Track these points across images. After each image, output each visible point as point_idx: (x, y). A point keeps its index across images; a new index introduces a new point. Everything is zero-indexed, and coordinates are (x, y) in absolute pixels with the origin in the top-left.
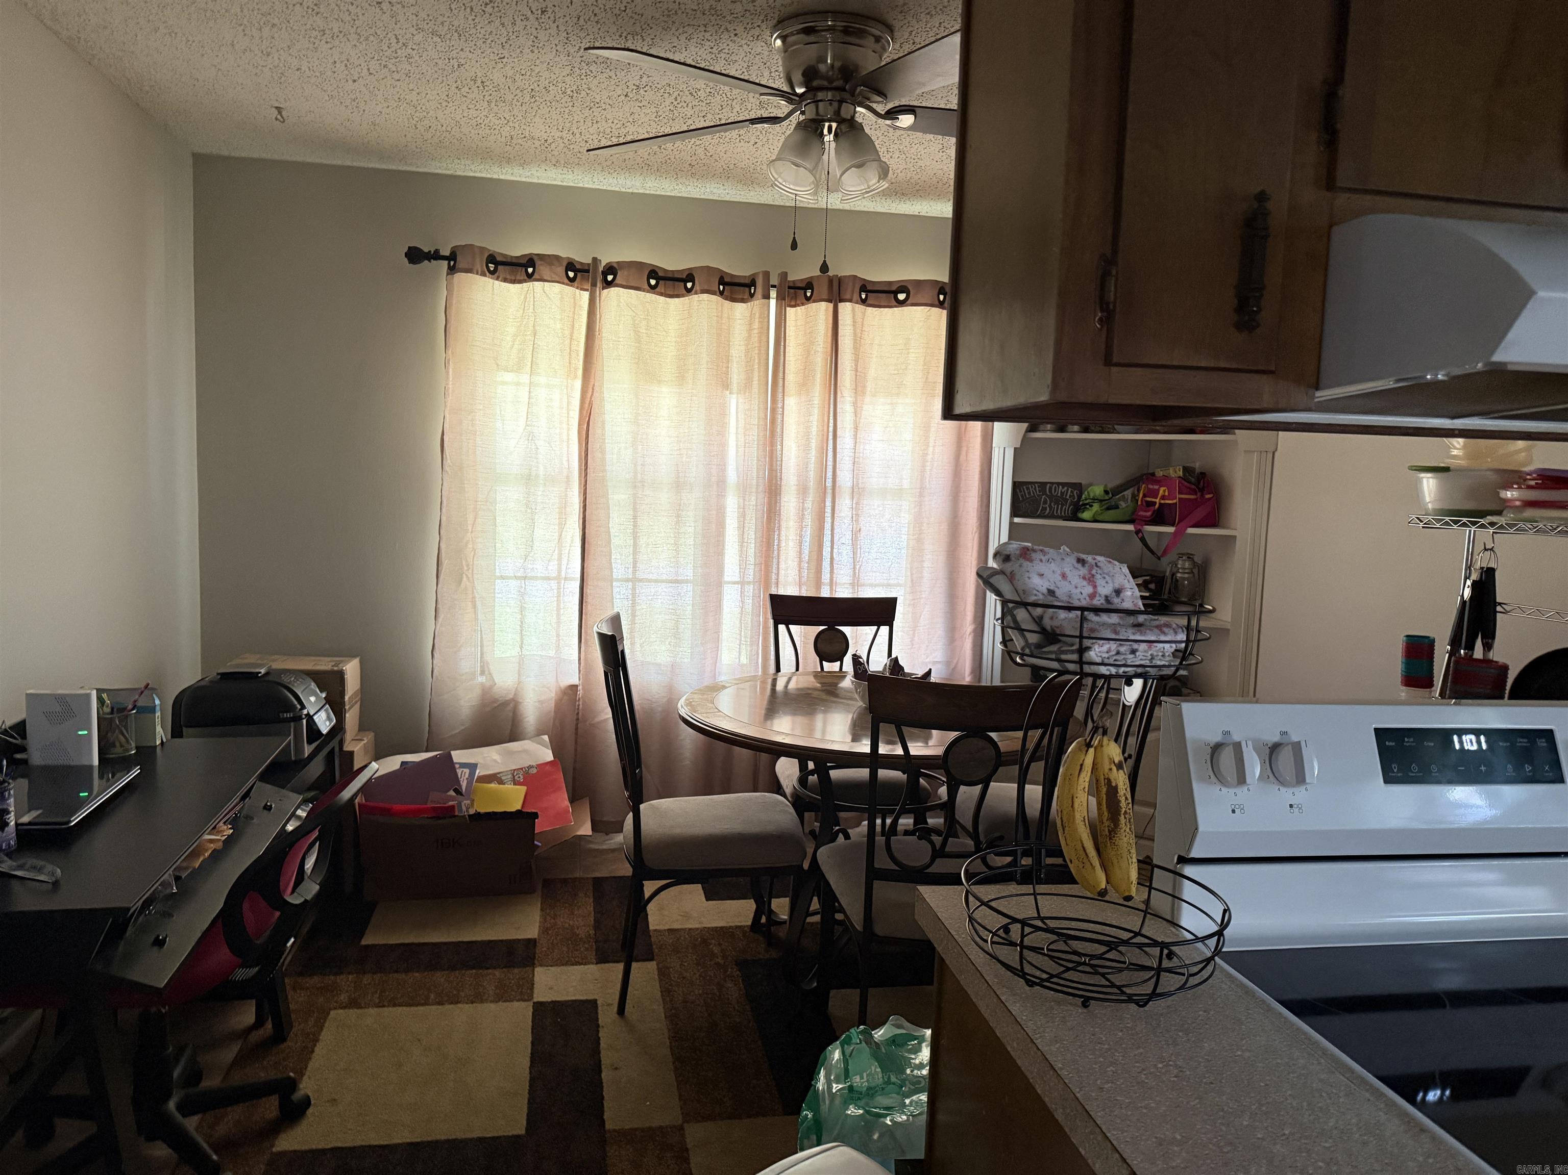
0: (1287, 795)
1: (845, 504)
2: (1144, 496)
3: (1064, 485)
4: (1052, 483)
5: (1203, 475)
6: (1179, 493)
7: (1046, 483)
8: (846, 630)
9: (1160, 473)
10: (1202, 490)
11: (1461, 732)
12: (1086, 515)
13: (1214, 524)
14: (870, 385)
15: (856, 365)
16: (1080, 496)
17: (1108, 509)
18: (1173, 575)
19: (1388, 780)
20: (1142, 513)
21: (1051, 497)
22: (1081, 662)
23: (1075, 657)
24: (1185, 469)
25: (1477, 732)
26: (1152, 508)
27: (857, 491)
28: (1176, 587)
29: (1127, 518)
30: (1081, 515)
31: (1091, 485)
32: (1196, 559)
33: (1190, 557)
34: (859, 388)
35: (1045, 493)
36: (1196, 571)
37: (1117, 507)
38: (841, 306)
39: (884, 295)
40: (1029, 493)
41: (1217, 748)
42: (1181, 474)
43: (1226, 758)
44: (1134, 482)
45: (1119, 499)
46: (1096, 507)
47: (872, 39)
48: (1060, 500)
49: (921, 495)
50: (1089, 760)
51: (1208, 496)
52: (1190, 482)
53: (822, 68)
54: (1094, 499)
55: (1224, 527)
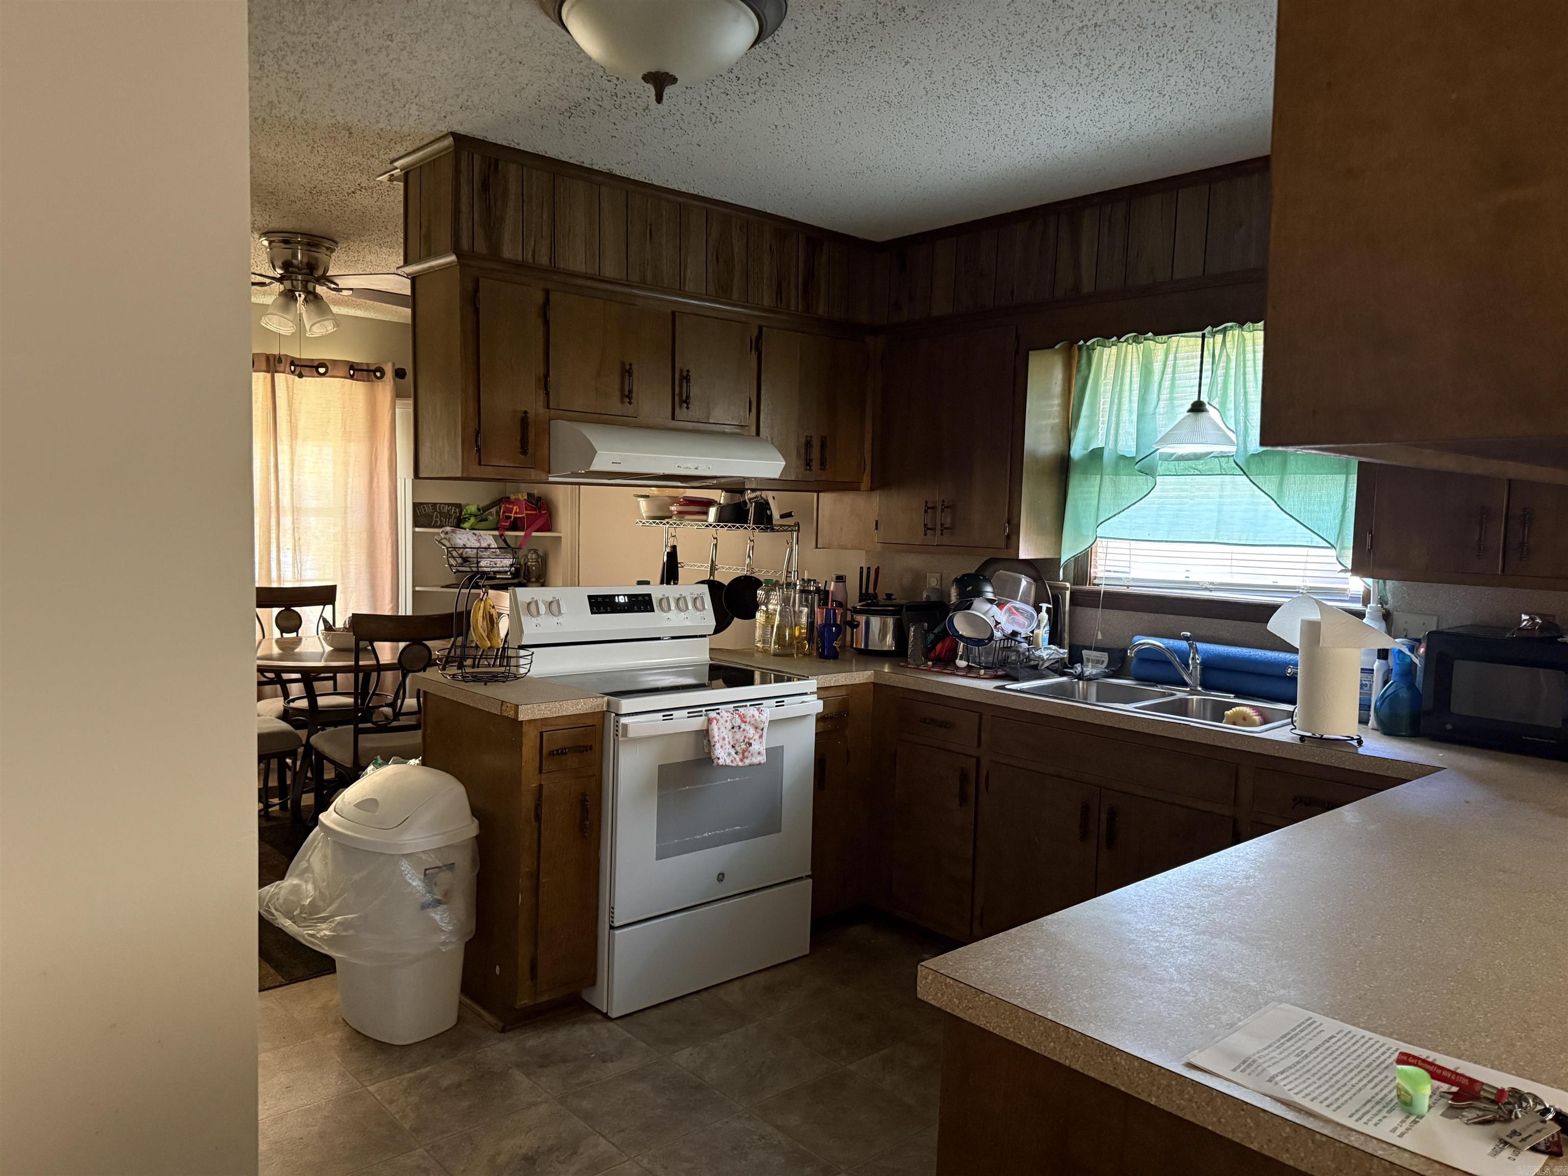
0: (555, 619)
1: (287, 521)
2: (504, 512)
3: (449, 505)
4: (441, 504)
5: (540, 498)
6: (526, 510)
7: (437, 504)
8: (297, 609)
9: (513, 497)
10: (540, 509)
11: (618, 595)
12: (466, 525)
13: (549, 530)
14: (301, 433)
15: (291, 419)
16: (461, 512)
17: (481, 521)
18: (526, 564)
19: (592, 613)
20: (503, 524)
21: (441, 513)
22: (478, 567)
23: (476, 565)
24: (528, 494)
25: (624, 595)
26: (509, 520)
27: (296, 511)
28: (528, 570)
29: (493, 527)
30: (462, 525)
31: (468, 505)
32: (539, 553)
33: (536, 551)
34: (293, 435)
35: (437, 511)
36: (539, 560)
37: (486, 520)
38: (276, 375)
39: (308, 369)
40: (425, 511)
41: (529, 604)
42: (526, 497)
43: (533, 608)
44: (496, 503)
45: (488, 515)
46: (472, 520)
47: (325, 249)
48: (448, 515)
49: (346, 512)
50: (482, 605)
51: (543, 512)
52: (532, 503)
53: (295, 262)
54: (471, 515)
55: (555, 531)
